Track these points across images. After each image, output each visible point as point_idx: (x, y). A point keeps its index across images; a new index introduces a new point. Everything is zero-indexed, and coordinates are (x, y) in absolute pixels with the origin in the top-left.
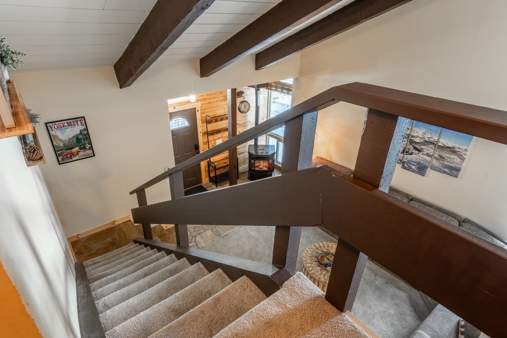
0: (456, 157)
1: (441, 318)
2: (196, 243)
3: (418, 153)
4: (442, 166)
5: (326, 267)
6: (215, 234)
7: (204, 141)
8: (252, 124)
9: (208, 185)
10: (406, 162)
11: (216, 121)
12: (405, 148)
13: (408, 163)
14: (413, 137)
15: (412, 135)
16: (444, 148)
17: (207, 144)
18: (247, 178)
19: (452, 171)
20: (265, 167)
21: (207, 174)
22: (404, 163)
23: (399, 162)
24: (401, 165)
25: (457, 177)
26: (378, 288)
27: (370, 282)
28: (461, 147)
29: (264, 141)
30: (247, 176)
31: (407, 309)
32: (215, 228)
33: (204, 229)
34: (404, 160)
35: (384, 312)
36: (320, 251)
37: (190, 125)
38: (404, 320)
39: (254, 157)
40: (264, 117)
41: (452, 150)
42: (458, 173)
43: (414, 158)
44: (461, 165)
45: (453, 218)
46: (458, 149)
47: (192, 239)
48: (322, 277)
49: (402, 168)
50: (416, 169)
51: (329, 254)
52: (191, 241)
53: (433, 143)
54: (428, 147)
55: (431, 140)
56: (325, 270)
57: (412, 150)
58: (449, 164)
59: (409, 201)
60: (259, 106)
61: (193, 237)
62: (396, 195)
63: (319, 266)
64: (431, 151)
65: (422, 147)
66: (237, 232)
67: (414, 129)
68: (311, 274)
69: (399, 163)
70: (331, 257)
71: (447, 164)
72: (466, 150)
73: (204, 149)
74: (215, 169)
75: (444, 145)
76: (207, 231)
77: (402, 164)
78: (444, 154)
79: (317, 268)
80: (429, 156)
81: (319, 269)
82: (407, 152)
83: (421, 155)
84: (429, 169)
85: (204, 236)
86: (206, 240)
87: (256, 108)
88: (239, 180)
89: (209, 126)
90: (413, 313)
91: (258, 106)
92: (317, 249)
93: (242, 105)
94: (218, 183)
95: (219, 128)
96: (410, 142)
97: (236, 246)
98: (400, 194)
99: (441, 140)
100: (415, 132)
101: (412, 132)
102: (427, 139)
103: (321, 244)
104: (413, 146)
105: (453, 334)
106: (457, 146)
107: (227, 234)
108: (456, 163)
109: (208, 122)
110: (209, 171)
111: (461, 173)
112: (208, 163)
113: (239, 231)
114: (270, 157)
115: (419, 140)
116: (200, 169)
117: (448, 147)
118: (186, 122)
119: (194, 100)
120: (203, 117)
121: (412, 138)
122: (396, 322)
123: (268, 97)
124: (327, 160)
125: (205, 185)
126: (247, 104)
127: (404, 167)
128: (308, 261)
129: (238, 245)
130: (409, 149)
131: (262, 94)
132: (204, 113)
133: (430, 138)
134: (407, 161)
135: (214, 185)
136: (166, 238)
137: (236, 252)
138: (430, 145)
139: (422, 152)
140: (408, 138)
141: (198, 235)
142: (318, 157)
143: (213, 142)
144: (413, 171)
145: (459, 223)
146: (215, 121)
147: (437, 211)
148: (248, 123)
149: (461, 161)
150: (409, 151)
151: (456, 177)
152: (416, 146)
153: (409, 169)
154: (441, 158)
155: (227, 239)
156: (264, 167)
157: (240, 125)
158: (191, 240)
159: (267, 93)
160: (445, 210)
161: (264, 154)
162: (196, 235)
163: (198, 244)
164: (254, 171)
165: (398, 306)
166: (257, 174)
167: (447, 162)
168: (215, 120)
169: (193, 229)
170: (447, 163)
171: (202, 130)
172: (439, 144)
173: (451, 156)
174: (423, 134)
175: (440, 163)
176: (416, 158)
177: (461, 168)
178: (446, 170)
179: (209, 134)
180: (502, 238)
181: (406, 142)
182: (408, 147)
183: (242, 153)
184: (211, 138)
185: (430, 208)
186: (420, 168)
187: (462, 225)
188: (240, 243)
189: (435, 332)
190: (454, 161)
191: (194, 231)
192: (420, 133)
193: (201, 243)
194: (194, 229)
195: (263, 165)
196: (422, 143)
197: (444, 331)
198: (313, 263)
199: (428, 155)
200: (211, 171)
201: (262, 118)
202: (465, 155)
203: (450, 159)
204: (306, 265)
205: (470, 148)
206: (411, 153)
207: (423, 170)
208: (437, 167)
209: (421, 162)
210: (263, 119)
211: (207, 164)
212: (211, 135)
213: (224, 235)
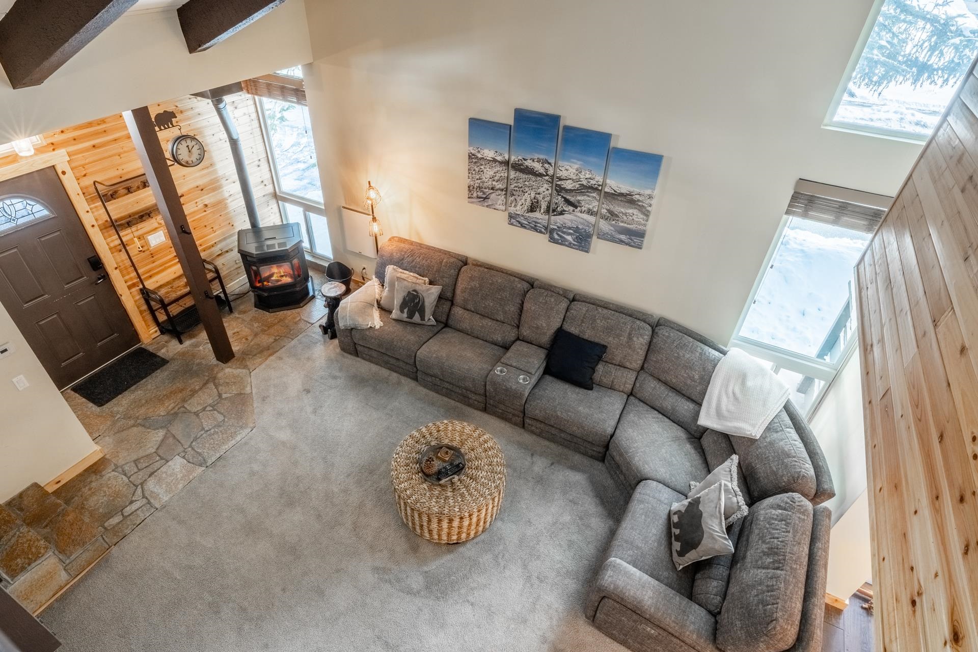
0: (635, 212)
1: (643, 517)
2: (147, 498)
3: (574, 211)
4: (616, 231)
5: (439, 479)
6: (193, 464)
7: (112, 245)
8: (234, 182)
9: (158, 343)
10: (556, 229)
11: (129, 190)
12: (549, 203)
13: (559, 231)
14: (561, 180)
15: (558, 175)
16: (614, 196)
17: (124, 250)
18: (254, 305)
19: (633, 238)
20: (286, 276)
21: (149, 317)
22: (552, 232)
23: (543, 230)
24: (547, 236)
25: (641, 248)
26: (540, 480)
27: (525, 472)
28: (642, 192)
29: (275, 214)
30: (253, 300)
31: (589, 504)
32: (190, 449)
33: (162, 458)
34: (552, 226)
35: (555, 524)
36: (424, 446)
37: (53, 213)
38: (588, 526)
39: (255, 260)
40: (259, 160)
41: (628, 199)
42: (642, 241)
43: (568, 220)
44: (645, 225)
45: (643, 323)
46: (637, 196)
47: (135, 492)
48: (434, 504)
49: (549, 241)
50: (574, 240)
51: (441, 448)
52: (133, 499)
53: (596, 189)
54: (589, 196)
55: (593, 182)
56: (437, 485)
57: (562, 206)
58: (625, 225)
59: (569, 302)
60: (238, 139)
61: (137, 486)
62: (547, 295)
63: (426, 480)
64: (594, 206)
65: (579, 198)
66: (246, 444)
67: (560, 163)
68: (411, 504)
69: (544, 234)
70: (447, 453)
71: (622, 227)
72: (650, 197)
73: (117, 264)
74: (164, 306)
75: (615, 191)
76: (170, 462)
77: (548, 233)
78: (618, 209)
79: (421, 486)
80: (592, 214)
81: (426, 488)
82: (554, 211)
83: (579, 214)
84: (594, 238)
85: (164, 475)
86: (172, 484)
87: (231, 144)
88: (234, 315)
89: (111, 206)
90: (600, 509)
91: (235, 137)
92: (417, 442)
93: (180, 146)
94: (182, 333)
95: (144, 206)
96: (556, 190)
97: (246, 477)
98: (553, 292)
99: (608, 181)
100: (563, 169)
101: (558, 170)
102: (585, 183)
103: (424, 430)
104: (563, 197)
105: (663, 542)
106: (636, 190)
107: (222, 453)
108: (637, 222)
109: (107, 196)
110: (152, 312)
111: (646, 240)
112: (143, 294)
113: (251, 439)
114: (292, 254)
115: (572, 186)
116: (125, 311)
117: (622, 195)
118: (38, 207)
119: (29, 150)
120: (86, 188)
121: (559, 183)
122: (574, 537)
123: (257, 111)
124: (412, 243)
125: (152, 344)
126: (194, 143)
127: (552, 240)
128: (403, 476)
129: (253, 473)
130: (556, 203)
131: (239, 106)
132: (85, 175)
133: (590, 179)
134: (556, 227)
135: (174, 340)
136: (58, 515)
137: (250, 491)
138: (592, 193)
139: (579, 208)
140: (552, 183)
141: (149, 477)
142: (393, 238)
143: (138, 243)
144: (570, 245)
145: (652, 328)
146: (125, 191)
147: (617, 314)
148: (223, 182)
149: (645, 217)
150: (557, 207)
151: (639, 247)
152: (568, 197)
153: (562, 242)
154: (612, 215)
155: (224, 466)
156: (282, 276)
157: (202, 190)
158: (133, 495)
159: (251, 102)
160: (628, 309)
161: (277, 249)
162: (144, 479)
163: (152, 501)
164: (263, 289)
165: (575, 503)
166: (272, 294)
167: (622, 222)
168: (124, 188)
169: (134, 465)
170: (622, 224)
171: (97, 220)
172: (607, 190)
173: (627, 211)
174: (577, 172)
175: (612, 225)
176: (571, 221)
177: (645, 231)
178: (623, 237)
179: (119, 225)
180: (716, 342)
181: (550, 191)
182: (554, 200)
183: (227, 252)
184: (126, 234)
185: (605, 311)
186: (580, 239)
187: (657, 333)
188: (256, 467)
189: (638, 548)
190: (633, 219)
191: (136, 470)
192: (571, 170)
193: (160, 496)
194: (137, 466)
195: (279, 274)
196: (577, 190)
197: (650, 542)
198: (412, 478)
199: (590, 212)
200: (156, 310)
201: (254, 163)
202: (650, 205)
203: (626, 216)
204: (400, 486)
205: (656, 193)
206: (561, 212)
207: (586, 240)
208: (607, 233)
209: (580, 227)
210: (259, 166)
211: (141, 296)
212: (127, 228)
213: (214, 459)
